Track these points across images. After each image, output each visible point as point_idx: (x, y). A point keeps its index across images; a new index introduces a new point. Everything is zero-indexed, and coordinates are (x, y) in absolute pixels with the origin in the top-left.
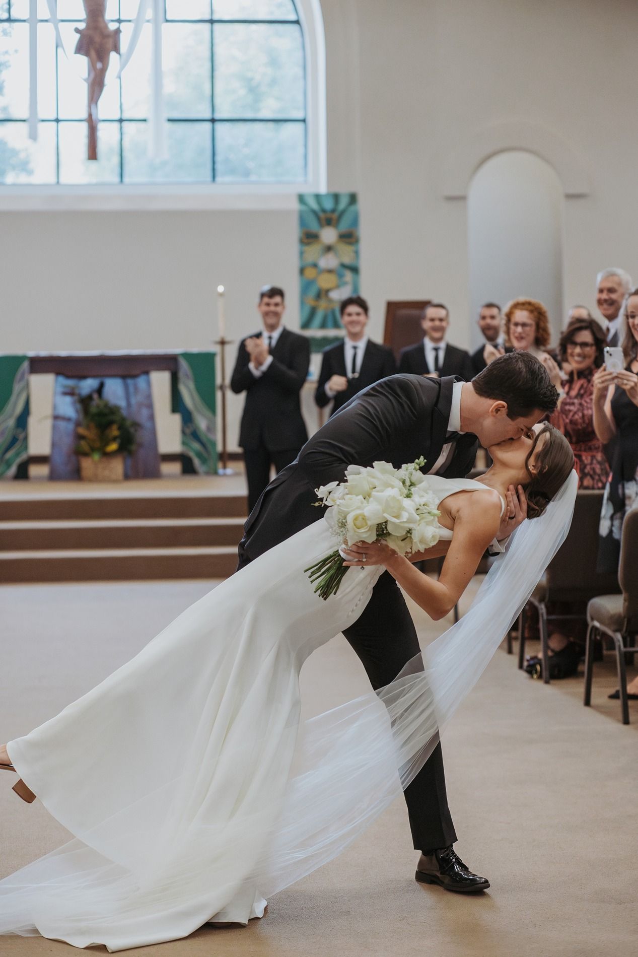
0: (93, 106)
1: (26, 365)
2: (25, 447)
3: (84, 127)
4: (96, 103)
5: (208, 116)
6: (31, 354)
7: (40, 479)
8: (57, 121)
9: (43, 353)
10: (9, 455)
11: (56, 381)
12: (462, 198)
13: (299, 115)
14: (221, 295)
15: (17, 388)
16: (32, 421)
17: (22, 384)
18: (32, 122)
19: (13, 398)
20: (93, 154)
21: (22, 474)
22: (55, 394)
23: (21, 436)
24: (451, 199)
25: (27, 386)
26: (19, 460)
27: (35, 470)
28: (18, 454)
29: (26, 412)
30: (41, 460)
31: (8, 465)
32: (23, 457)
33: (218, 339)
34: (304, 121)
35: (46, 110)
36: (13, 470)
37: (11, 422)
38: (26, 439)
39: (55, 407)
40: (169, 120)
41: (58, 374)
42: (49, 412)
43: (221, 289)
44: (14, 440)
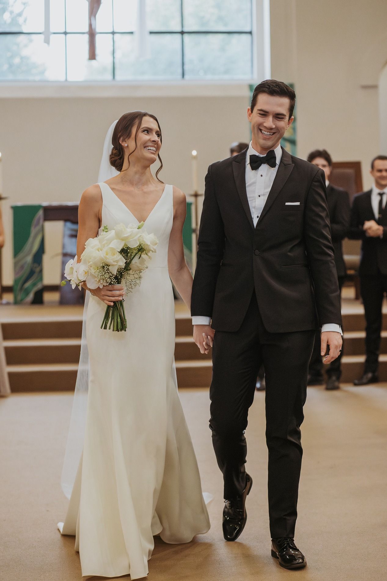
0: (93, 19)
1: (41, 213)
2: (41, 279)
3: (86, 38)
4: (95, 17)
5: (179, 29)
6: (45, 204)
7: (52, 305)
8: (65, 33)
9: (55, 203)
10: (27, 285)
11: (65, 225)
12: (375, 87)
13: (248, 29)
14: (195, 158)
15: (33, 231)
16: (46, 259)
17: (38, 228)
18: (47, 35)
19: (31, 239)
20: (92, 56)
21: (38, 300)
22: (64, 236)
23: (38, 270)
24: (365, 87)
25: (43, 229)
26: (35, 289)
27: (48, 297)
28: (34, 285)
29: (41, 250)
30: (53, 288)
31: (27, 293)
32: (39, 286)
33: (193, 193)
34: (250, 33)
35: (56, 26)
36: (31, 296)
37: (29, 259)
38: (41, 271)
39: (64, 247)
40: (151, 33)
41: (66, 220)
42: (59, 250)
43: (194, 153)
44: (32, 273)
